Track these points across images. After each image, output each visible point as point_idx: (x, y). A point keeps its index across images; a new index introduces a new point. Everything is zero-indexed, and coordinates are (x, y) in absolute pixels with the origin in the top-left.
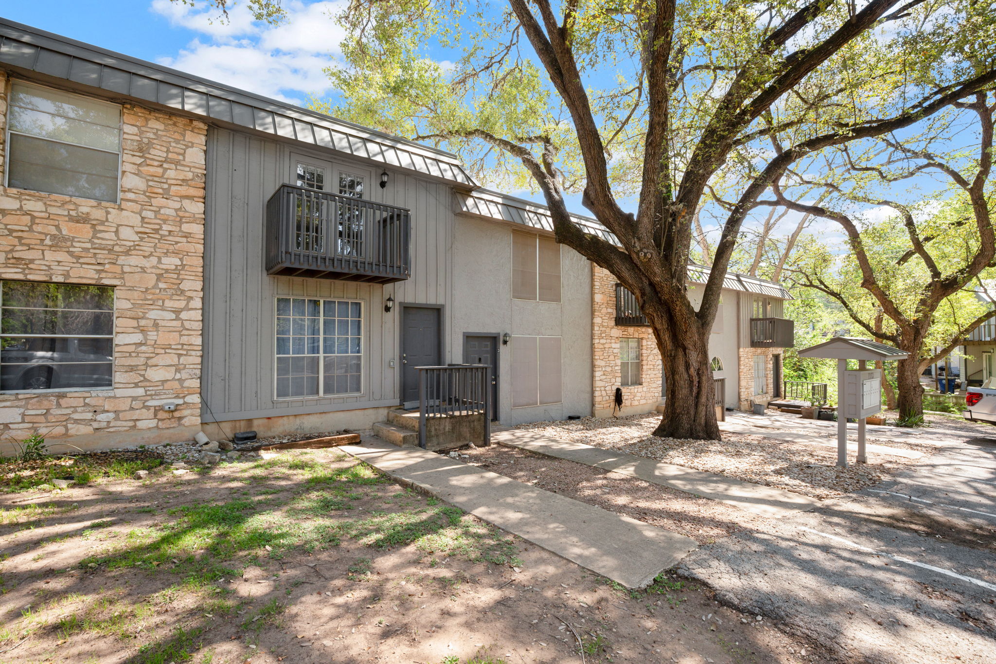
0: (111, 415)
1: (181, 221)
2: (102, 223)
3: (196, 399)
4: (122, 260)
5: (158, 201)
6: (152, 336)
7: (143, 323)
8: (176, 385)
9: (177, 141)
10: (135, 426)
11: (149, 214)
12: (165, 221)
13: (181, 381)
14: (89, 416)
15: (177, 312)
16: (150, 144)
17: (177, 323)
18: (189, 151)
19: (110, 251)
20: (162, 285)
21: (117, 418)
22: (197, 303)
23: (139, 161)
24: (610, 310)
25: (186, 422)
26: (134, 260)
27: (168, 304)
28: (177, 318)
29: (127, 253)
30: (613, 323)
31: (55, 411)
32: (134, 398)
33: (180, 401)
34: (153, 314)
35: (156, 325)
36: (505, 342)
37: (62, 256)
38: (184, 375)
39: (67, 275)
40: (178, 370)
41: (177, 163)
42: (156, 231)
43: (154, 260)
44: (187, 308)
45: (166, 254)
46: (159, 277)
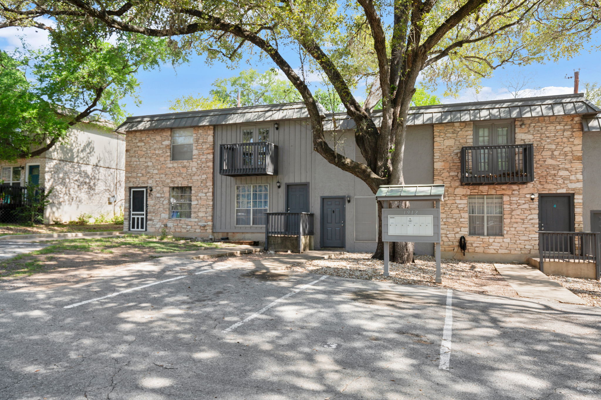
0: (190, 227)
1: (207, 162)
2: (188, 167)
3: (210, 223)
4: (193, 178)
5: (201, 157)
6: (200, 201)
7: (198, 197)
8: (205, 218)
9: (206, 135)
10: (195, 231)
11: (199, 162)
12: (203, 163)
13: (207, 217)
14: (185, 226)
15: (206, 193)
16: (199, 139)
17: (206, 197)
18: (209, 137)
19: (190, 175)
20: (202, 185)
21: (191, 228)
22: (211, 190)
23: (196, 145)
24: (452, 174)
25: (208, 231)
26: (196, 178)
27: (204, 191)
28: (206, 196)
29: (194, 175)
30: (457, 183)
31: (179, 225)
32: (195, 222)
33: (206, 224)
34: (200, 195)
35: (201, 198)
36: (349, 201)
37: (180, 179)
38: (208, 215)
39: (181, 184)
40: (206, 213)
41: (206, 142)
42: (201, 167)
43: (200, 176)
44: (208, 192)
45: (203, 174)
46: (202, 182)
